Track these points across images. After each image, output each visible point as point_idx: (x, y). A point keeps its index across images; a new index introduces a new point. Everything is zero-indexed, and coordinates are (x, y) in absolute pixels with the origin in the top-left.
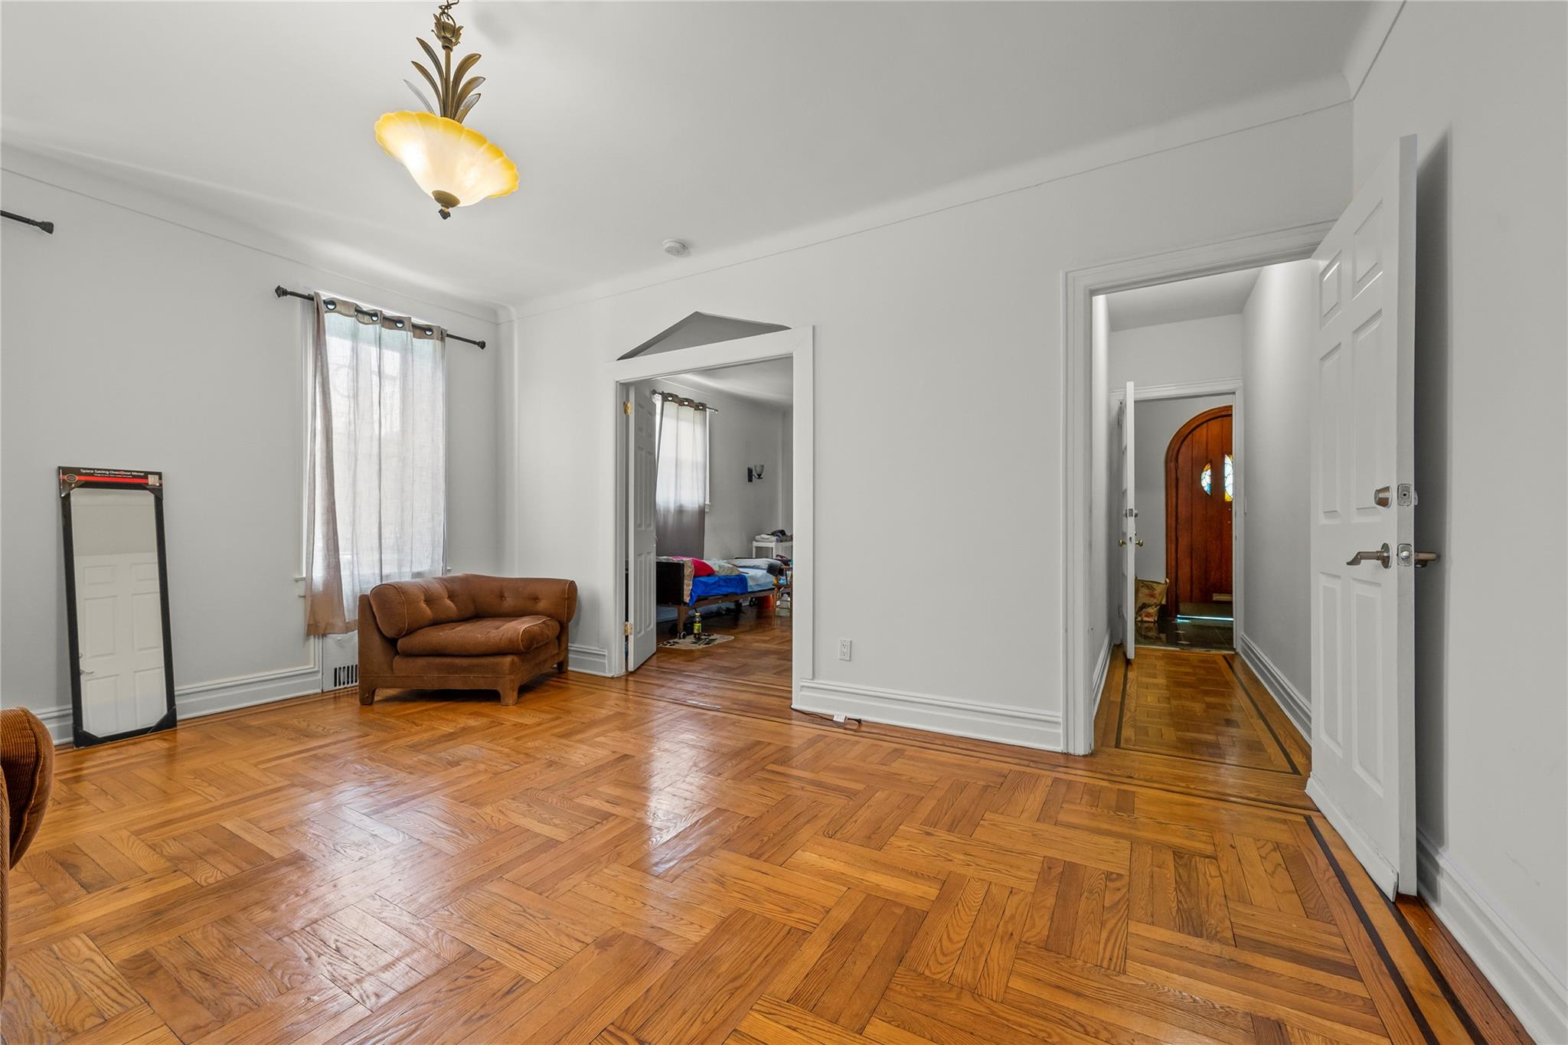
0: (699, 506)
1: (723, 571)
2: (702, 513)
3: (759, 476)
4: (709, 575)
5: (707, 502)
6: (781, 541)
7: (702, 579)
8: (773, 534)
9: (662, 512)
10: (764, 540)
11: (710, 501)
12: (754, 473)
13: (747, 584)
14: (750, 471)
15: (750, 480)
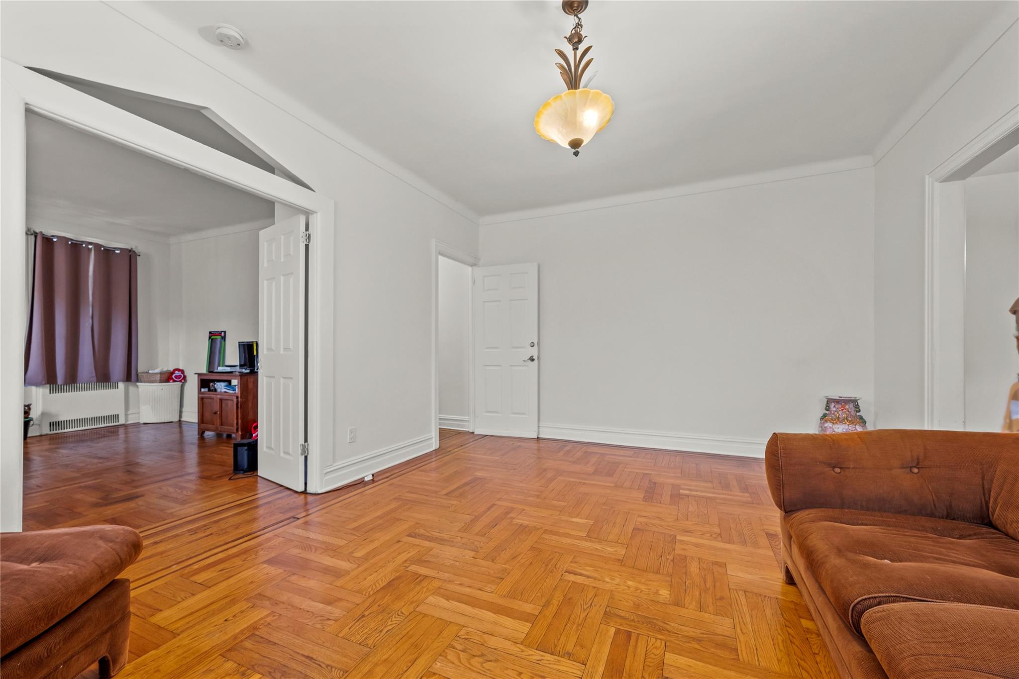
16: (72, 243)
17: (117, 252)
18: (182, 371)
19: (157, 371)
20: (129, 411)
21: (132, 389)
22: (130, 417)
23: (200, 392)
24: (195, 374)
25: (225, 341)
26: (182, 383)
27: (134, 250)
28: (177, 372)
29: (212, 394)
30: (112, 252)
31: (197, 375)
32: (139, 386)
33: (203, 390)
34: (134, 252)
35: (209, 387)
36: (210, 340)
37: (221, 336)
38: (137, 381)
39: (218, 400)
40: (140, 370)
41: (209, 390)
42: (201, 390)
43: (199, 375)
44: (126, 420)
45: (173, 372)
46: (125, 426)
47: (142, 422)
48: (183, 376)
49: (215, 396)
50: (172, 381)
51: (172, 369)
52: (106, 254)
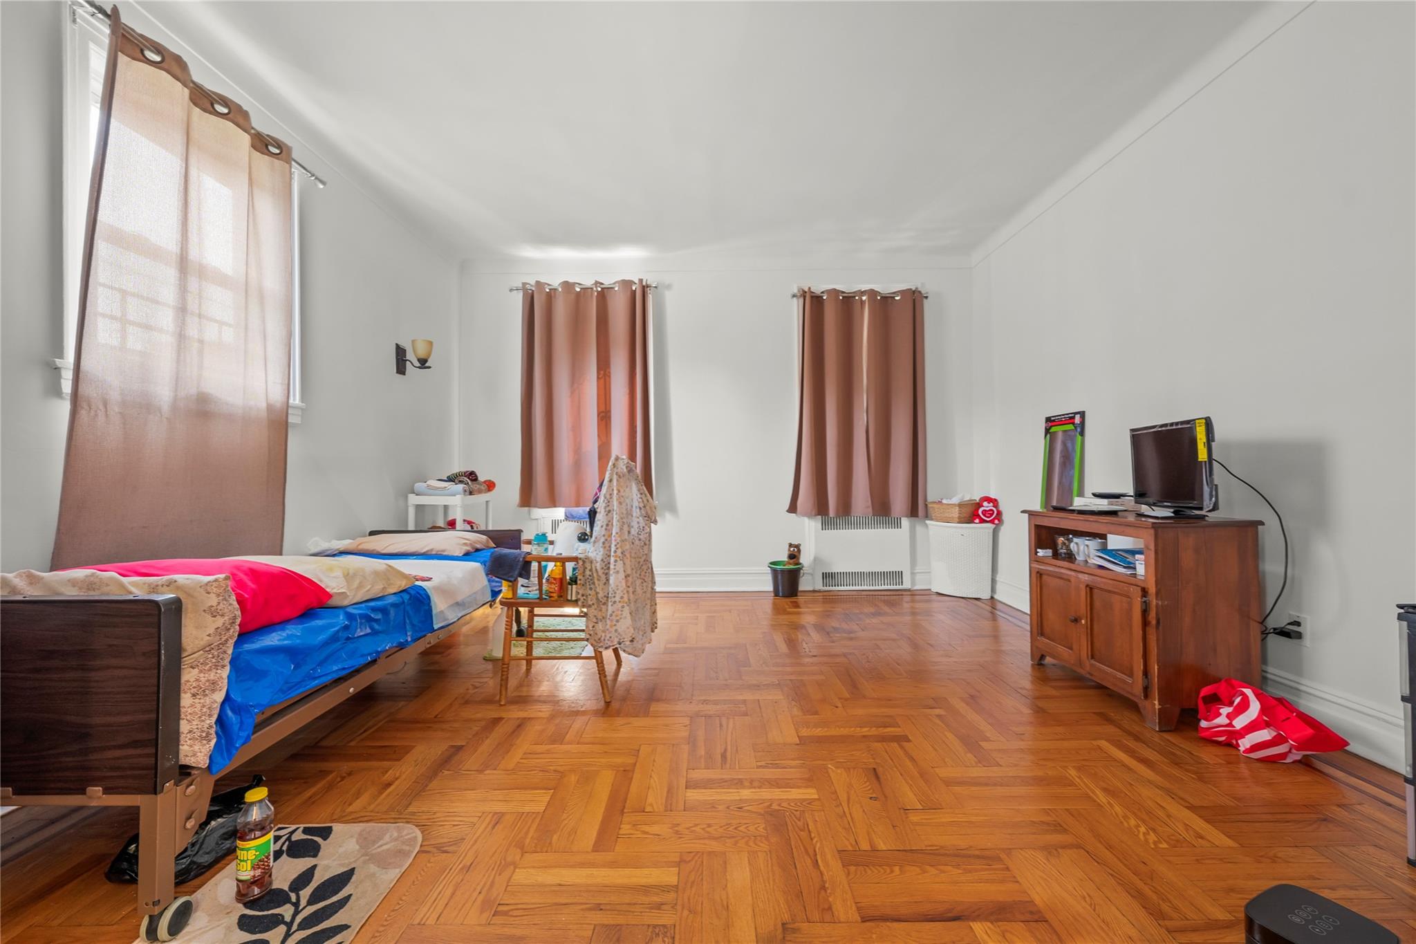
0: (270, 408)
1: (360, 586)
2: (279, 424)
3: (423, 363)
4: (306, 614)
5: (296, 400)
6: (471, 493)
7: (273, 639)
8: (451, 479)
9: (115, 409)
10: (433, 491)
11: (303, 399)
12: (410, 356)
13: (430, 610)
14: (400, 352)
15: (401, 369)
16: (843, 297)
17: (897, 298)
18: (994, 502)
19: (955, 500)
20: (917, 568)
21: (919, 529)
22: (918, 577)
23: (1034, 557)
24: (1023, 512)
25: (1082, 434)
26: (994, 526)
27: (919, 290)
28: (985, 504)
29: (1062, 567)
30: (890, 300)
31: (1027, 515)
32: (930, 526)
33: (1041, 553)
34: (920, 292)
35: (1054, 547)
36: (1048, 436)
37: (1073, 423)
38: (927, 516)
39: (1083, 587)
40: (930, 499)
41: (1056, 555)
42: (1036, 553)
43: (1031, 514)
44: (913, 582)
45: (979, 505)
46: (911, 593)
47: (935, 589)
48: (996, 512)
49: (1072, 573)
50: (977, 521)
51: (977, 498)
52: (883, 303)
